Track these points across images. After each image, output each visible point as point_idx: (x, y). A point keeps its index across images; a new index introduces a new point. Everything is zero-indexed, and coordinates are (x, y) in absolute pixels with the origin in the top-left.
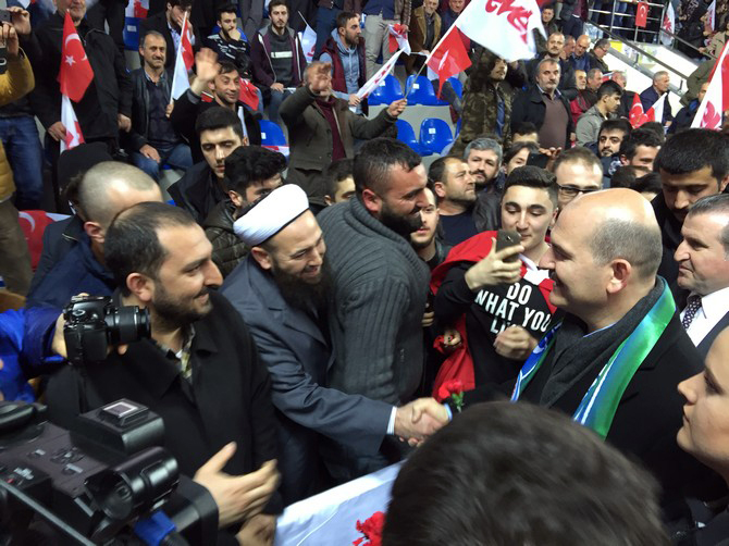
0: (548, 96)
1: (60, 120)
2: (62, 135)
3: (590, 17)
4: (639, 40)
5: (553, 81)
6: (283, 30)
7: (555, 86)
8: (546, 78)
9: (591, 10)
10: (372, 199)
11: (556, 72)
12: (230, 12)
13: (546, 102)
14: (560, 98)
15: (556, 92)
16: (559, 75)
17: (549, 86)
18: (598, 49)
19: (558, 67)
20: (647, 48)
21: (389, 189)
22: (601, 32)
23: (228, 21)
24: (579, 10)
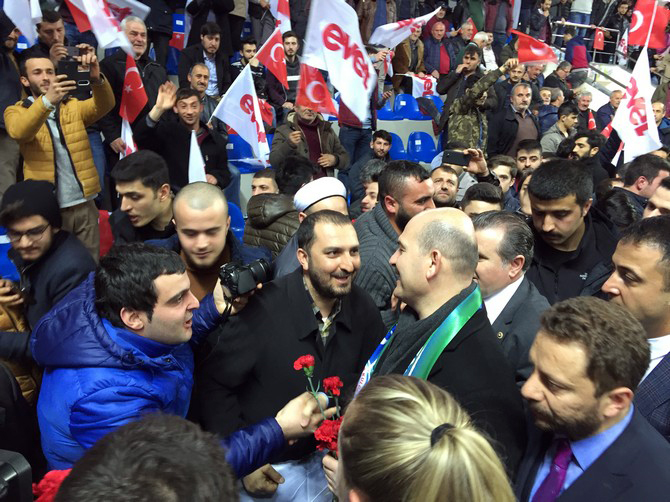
0: (521, 115)
1: (120, 136)
2: (121, 149)
3: (553, 41)
4: (597, 60)
5: (525, 103)
6: (293, 58)
7: (526, 107)
8: (519, 100)
9: (554, 35)
10: (392, 203)
11: (528, 95)
12: (251, 43)
13: (519, 120)
14: (531, 116)
15: (527, 111)
16: (530, 98)
17: (522, 106)
18: (560, 71)
19: (529, 91)
20: (604, 68)
21: (404, 195)
22: (563, 54)
23: (249, 51)
24: (544, 36)
